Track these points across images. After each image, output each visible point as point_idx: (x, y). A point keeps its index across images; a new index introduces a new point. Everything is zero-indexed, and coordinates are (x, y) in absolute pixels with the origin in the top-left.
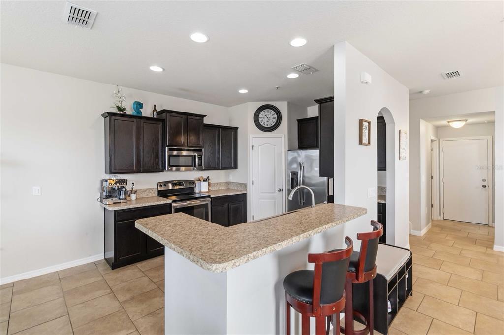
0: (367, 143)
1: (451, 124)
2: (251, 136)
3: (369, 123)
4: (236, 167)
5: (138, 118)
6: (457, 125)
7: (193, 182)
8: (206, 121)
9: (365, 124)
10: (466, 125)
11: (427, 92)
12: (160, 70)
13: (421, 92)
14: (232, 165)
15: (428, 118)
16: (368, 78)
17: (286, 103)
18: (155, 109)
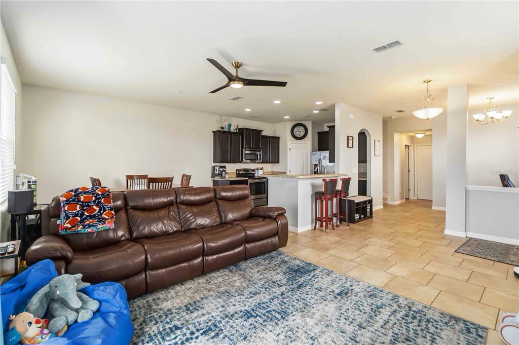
0: (351, 146)
1: (416, 135)
2: (289, 143)
3: (353, 137)
4: (278, 162)
5: (229, 133)
6: (420, 136)
7: (254, 170)
8: (263, 134)
9: (350, 138)
10: (424, 136)
11: (393, 117)
12: (250, 110)
13: (391, 117)
14: (276, 161)
15: (402, 132)
16: (352, 116)
17: (311, 122)
18: (237, 128)
